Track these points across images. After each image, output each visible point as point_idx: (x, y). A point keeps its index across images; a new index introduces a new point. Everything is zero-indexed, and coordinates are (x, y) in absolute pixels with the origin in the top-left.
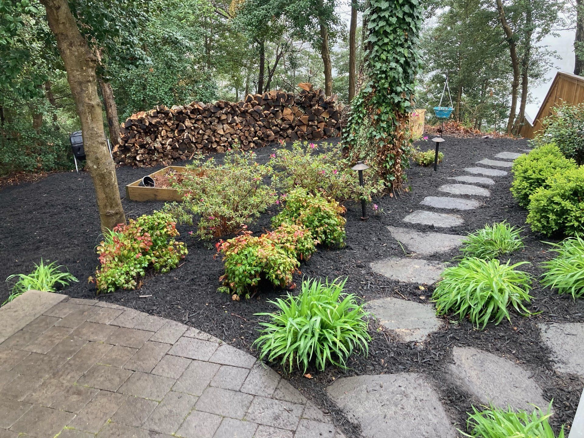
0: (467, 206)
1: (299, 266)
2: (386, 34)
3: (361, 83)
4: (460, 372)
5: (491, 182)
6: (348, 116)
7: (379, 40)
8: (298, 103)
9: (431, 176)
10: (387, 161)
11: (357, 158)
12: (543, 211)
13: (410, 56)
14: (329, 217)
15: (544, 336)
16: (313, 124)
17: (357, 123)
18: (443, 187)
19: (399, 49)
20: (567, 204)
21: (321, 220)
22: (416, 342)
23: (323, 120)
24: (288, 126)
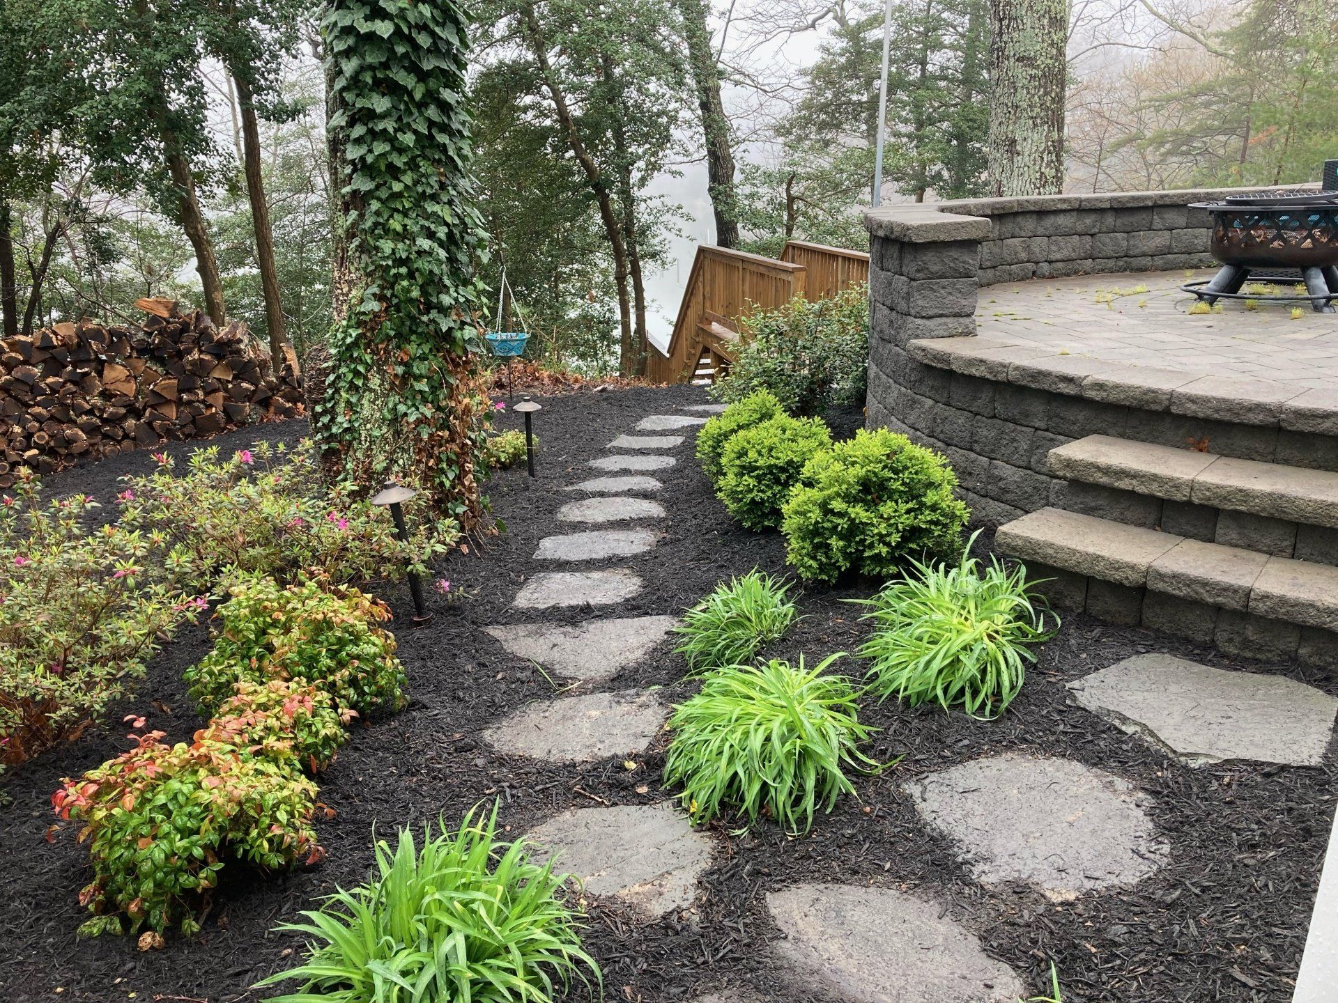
0: (634, 547)
1: (312, 795)
2: (394, 172)
3: (345, 290)
4: (807, 956)
5: (653, 484)
6: (326, 373)
7: (378, 187)
8: (144, 350)
9: (527, 489)
10: (443, 472)
11: (365, 472)
12: (813, 533)
13: (457, 221)
14: (356, 639)
15: (925, 809)
16: (193, 398)
17: (353, 388)
18: (563, 509)
19: (431, 207)
20: (859, 512)
21: (337, 652)
22: (678, 910)
23: (218, 385)
24: (123, 411)
